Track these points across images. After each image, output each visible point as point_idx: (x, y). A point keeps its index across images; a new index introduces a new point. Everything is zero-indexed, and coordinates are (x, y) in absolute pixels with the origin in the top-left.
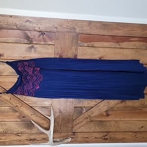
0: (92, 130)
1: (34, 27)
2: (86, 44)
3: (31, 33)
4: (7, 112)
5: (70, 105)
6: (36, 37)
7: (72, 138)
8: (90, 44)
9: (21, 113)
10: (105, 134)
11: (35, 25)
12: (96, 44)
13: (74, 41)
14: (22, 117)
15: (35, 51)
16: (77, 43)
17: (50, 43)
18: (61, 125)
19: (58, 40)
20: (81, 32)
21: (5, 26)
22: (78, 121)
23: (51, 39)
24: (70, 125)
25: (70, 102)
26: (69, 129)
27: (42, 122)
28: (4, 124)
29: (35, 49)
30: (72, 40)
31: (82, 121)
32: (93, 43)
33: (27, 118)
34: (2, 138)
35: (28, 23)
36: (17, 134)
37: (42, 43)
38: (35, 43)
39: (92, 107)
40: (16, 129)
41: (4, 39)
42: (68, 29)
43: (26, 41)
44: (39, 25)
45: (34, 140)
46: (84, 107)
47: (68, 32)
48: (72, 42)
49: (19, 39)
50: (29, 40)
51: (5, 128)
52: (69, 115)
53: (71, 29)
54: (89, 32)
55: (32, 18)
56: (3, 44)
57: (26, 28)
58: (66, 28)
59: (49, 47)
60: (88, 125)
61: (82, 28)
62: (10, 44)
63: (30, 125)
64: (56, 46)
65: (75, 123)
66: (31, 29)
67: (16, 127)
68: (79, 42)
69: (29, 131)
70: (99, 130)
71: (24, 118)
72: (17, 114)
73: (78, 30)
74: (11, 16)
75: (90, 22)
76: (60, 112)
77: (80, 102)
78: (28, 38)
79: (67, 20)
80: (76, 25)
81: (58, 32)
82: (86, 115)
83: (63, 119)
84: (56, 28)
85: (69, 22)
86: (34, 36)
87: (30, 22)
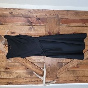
0: (68, 75)
2: (65, 25)
4: (18, 66)
5: (55, 62)
6: (35, 22)
7: (56, 80)
8: (68, 25)
9: (26, 66)
10: (76, 78)
11: (34, 14)
12: (71, 25)
13: (58, 23)
14: (27, 68)
15: (34, 30)
16: (60, 24)
17: (43, 25)
18: (50, 73)
19: (48, 23)
21: (16, 15)
22: (60, 71)
23: (43, 22)
24: (55, 73)
25: (55, 60)
26: (55, 75)
27: (38, 71)
28: (17, 73)
29: (34, 28)
30: (57, 23)
31: (62, 71)
32: (69, 24)
33: (29, 69)
34: (16, 80)
35: (29, 13)
36: (24, 78)
37: (38, 25)
38: (34, 25)
39: (69, 63)
40: (24, 75)
41: (15, 23)
43: (28, 24)
44: (36, 14)
45: (34, 81)
46: (64, 62)
47: (54, 18)
49: (24, 23)
51: (17, 75)
53: (56, 16)
54: (67, 17)
55: (32, 10)
56: (15, 26)
57: (28, 16)
58: (53, 16)
60: (66, 73)
61: (63, 15)
62: (19, 26)
63: (31, 73)
64: (46, 26)
65: (58, 72)
66: (31, 16)
67: (24, 74)
68: (61, 23)
69: (31, 77)
70: (73, 76)
72: (24, 67)
73: (60, 16)
74: (19, 9)
75: (68, 11)
76: (49, 65)
77: (61, 60)
79: (53, 10)
80: (59, 13)
81: (48, 18)
82: (65, 67)
83: (51, 70)
84: (47, 16)
85: (55, 11)
86: (33, 21)
87: (31, 12)
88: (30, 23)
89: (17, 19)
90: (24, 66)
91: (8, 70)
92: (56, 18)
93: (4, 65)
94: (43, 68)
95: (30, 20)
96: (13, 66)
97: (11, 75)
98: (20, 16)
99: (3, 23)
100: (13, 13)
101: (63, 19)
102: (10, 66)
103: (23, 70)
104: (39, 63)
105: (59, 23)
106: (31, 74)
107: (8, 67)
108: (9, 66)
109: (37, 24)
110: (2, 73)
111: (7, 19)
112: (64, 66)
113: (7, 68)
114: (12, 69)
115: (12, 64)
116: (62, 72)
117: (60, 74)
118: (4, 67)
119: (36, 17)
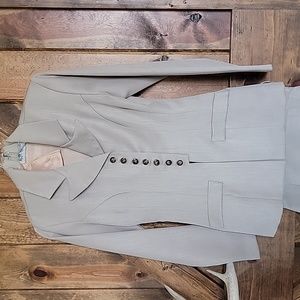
88: (153, 39)
91: (45, 280)
94: (223, 272)
108: (46, 260)
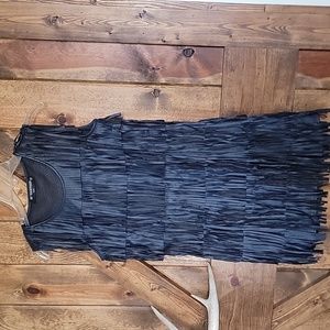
1: (162, 33)
2: (319, 82)
3: (151, 52)
4: (85, 280)
6: (168, 65)
9: (123, 282)
11: (164, 26)
14: (127, 294)
15: (164, 106)
16: (293, 76)
17: (208, 79)
18: (237, 321)
19: (232, 70)
20: (306, 44)
21: (76, 32)
22: (286, 309)
23: (211, 68)
24: (263, 322)
27: (180, 308)
28: (77, 312)
29: (164, 98)
30: (278, 71)
33: (138, 296)
35: (143, 22)
37: (186, 80)
38: (163, 80)
41: (73, 72)
42: (265, 34)
43: (137, 76)
44: (178, 28)
47: (267, 45)
48: (277, 76)
49: (118, 70)
50: (147, 73)
52: (261, 293)
53: (276, 36)
56: (71, 85)
57: (137, 35)
58: (260, 34)
59: (205, 92)
60: (317, 321)
61: (311, 30)
62: (90, 86)
64: (226, 89)
65: (278, 315)
66: (152, 38)
67: (111, 320)
68: (299, 75)
71: (131, 298)
72: (112, 285)
73: (296, 38)
76: (235, 282)
78: (142, 65)
79: (264, 7)
80: (292, 21)
81: (234, 45)
82: (313, 293)
83: (243, 304)
84: (229, 34)
85: (271, 13)
86: (162, 60)
87: (151, 17)
89: (84, 50)
90: (112, 279)
92: (275, 45)
93: (16, 273)
95: (146, 55)
96: (61, 279)
97: (52, 324)
98: (97, 35)
99: (17, 72)
100: (62, 20)
101: (313, 54)
102: (48, 279)
103: (107, 302)
104: (184, 268)
105: (290, 73)
106: (145, 321)
107: (38, 285)
109: (180, 74)
110: (10, 311)
111: (37, 53)
112: (308, 286)
113: (33, 291)
114: (57, 297)
115: (57, 269)
116: (300, 319)
117: (287, 325)
118: (19, 285)
119: (176, 42)
